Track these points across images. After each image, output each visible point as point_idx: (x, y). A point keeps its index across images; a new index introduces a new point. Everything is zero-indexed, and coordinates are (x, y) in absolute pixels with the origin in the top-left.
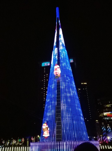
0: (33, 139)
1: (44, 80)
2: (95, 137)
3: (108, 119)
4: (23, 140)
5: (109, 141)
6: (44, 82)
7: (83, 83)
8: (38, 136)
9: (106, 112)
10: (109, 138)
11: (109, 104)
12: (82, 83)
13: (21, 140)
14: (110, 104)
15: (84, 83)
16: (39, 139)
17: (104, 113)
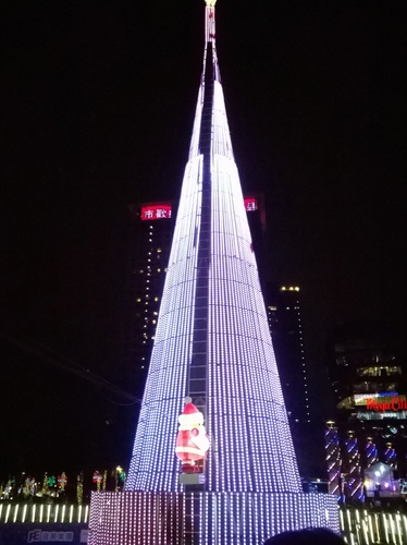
0: (98, 479)
1: (146, 271)
2: (319, 480)
3: (368, 416)
4: (63, 481)
5: (370, 494)
6: (148, 278)
7: (287, 287)
8: (119, 469)
9: (363, 392)
10: (368, 484)
11: (374, 364)
12: (284, 288)
13: (56, 480)
14: (378, 365)
15: (291, 289)
16: (120, 479)
17: (356, 396)
